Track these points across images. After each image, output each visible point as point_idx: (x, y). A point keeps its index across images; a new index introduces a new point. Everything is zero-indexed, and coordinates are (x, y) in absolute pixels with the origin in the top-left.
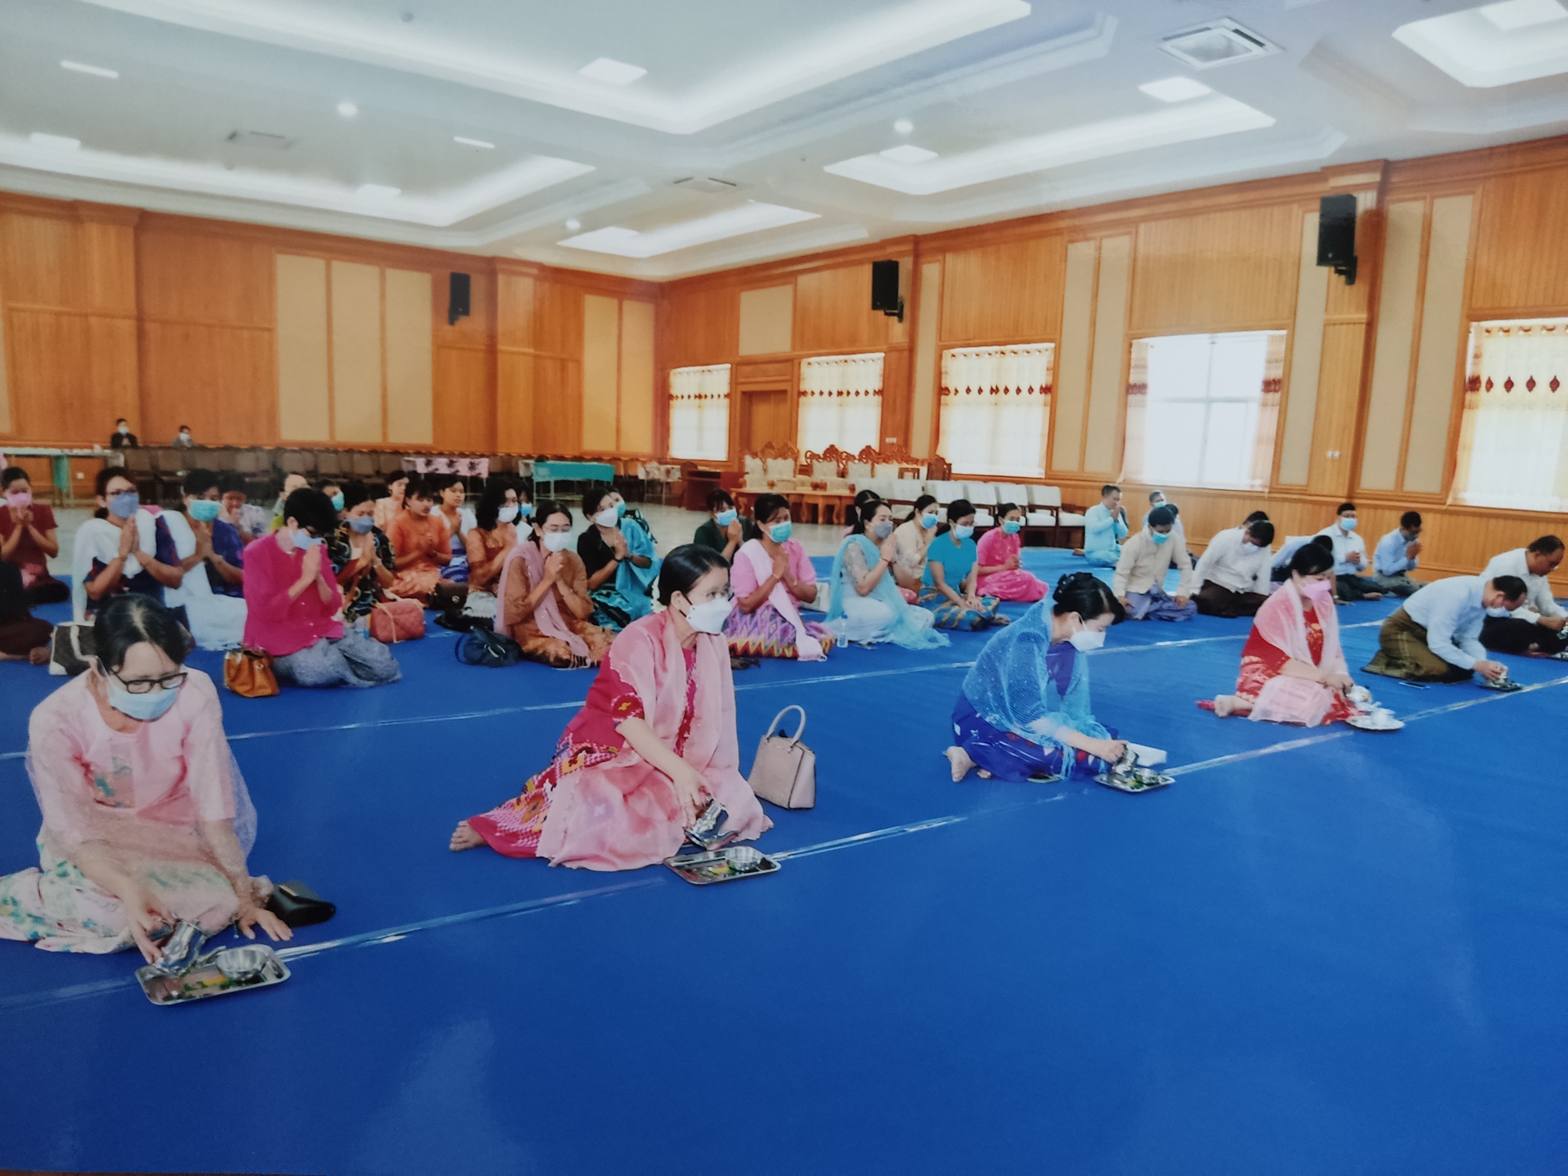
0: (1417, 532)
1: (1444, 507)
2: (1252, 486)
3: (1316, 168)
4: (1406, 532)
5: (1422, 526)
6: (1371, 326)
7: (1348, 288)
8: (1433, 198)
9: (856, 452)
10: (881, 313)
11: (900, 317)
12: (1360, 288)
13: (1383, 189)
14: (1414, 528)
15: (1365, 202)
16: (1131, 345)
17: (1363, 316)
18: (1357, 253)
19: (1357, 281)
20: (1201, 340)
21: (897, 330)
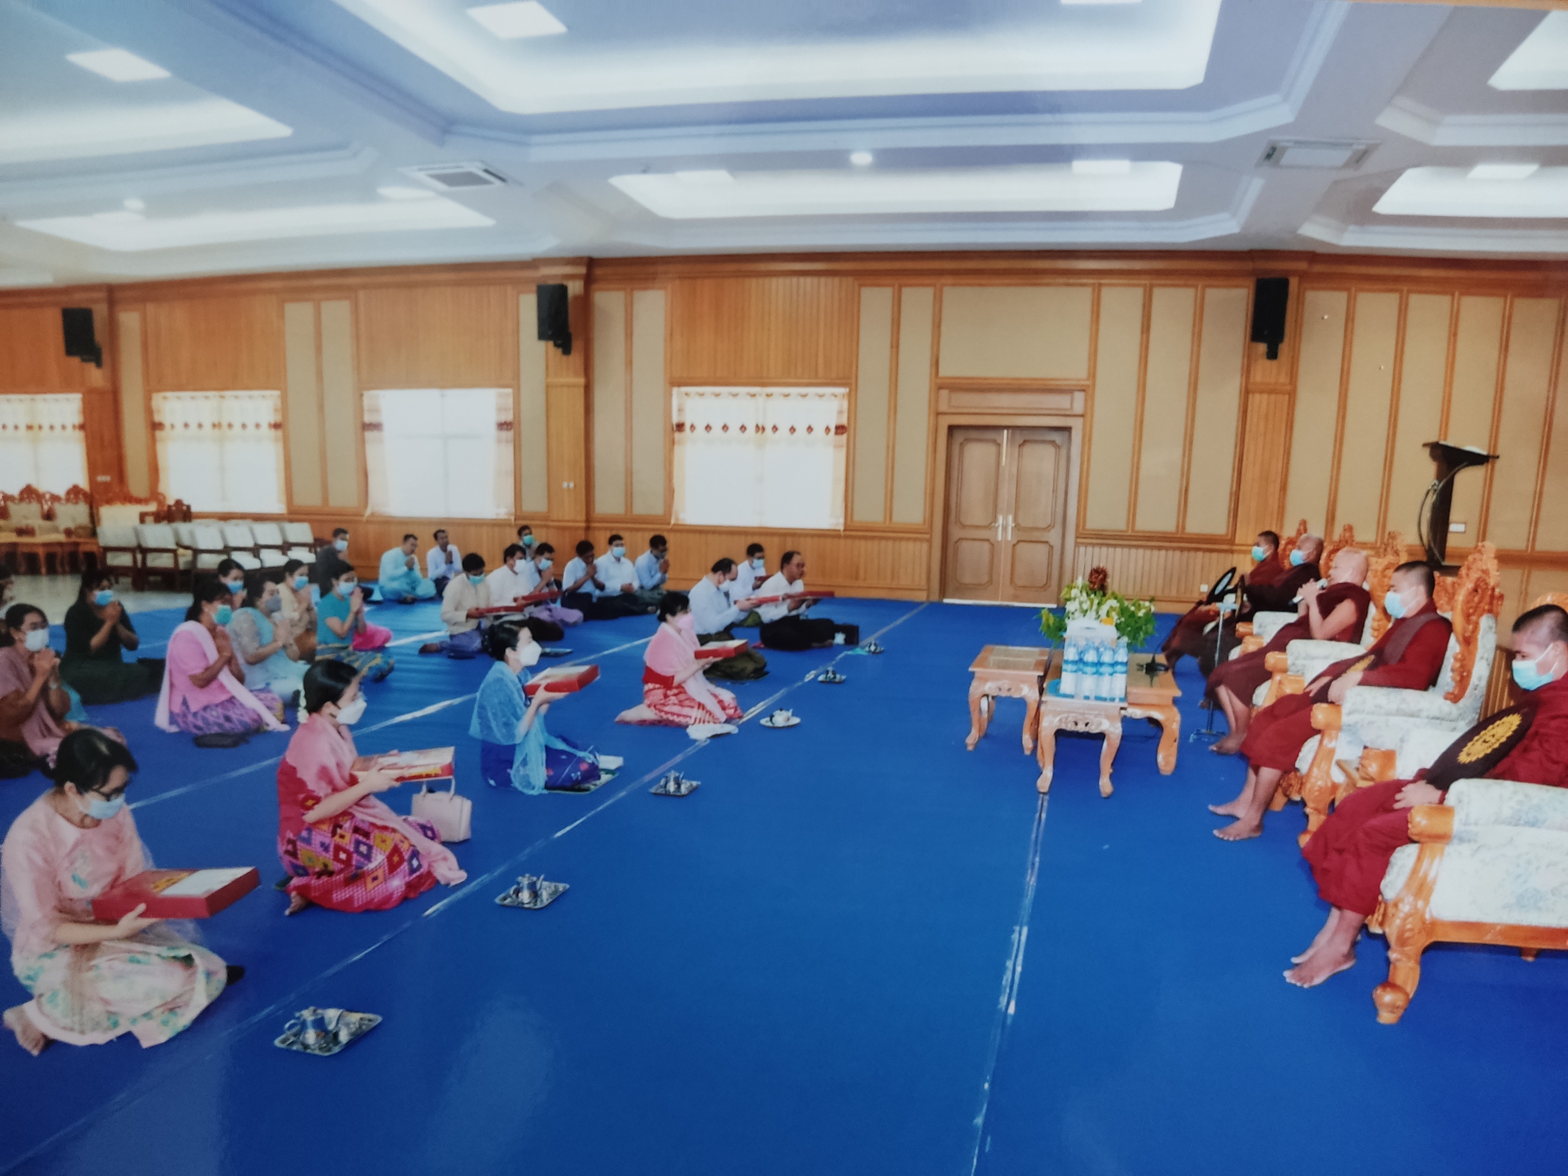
0: (665, 550)
1: (670, 527)
2: (497, 514)
3: (528, 258)
4: (655, 552)
5: (667, 545)
6: (588, 389)
7: (565, 358)
8: (632, 290)
9: (61, 492)
10: (75, 361)
11: (99, 364)
12: (576, 358)
13: (589, 280)
14: (661, 548)
15: (575, 288)
16: (362, 395)
17: (581, 381)
18: (572, 329)
19: (573, 352)
20: (433, 394)
21: (96, 376)
